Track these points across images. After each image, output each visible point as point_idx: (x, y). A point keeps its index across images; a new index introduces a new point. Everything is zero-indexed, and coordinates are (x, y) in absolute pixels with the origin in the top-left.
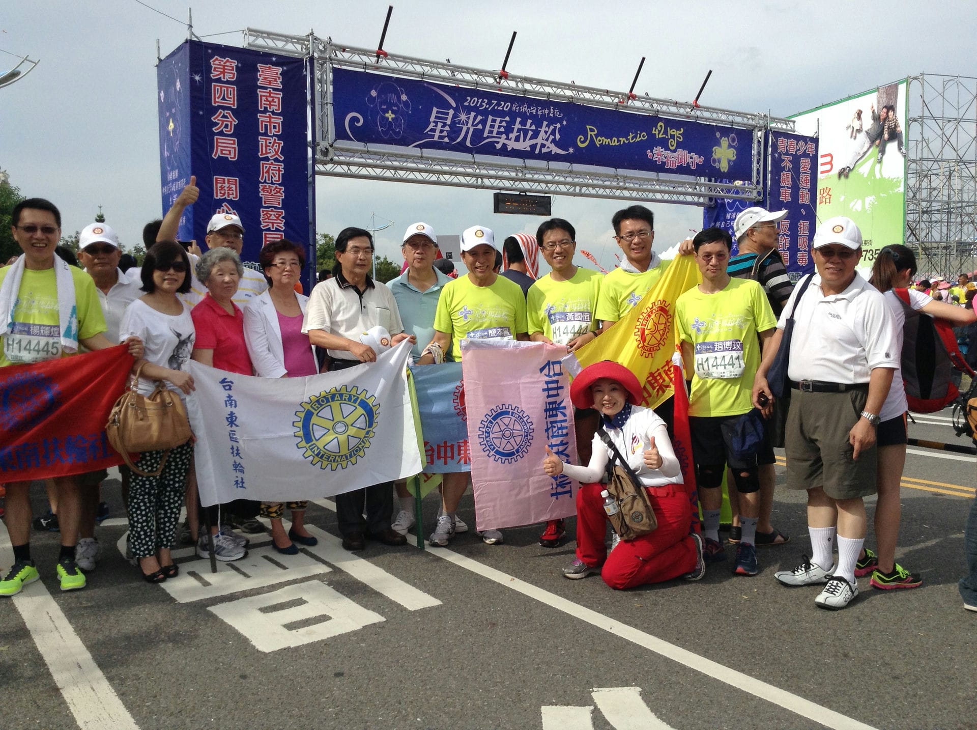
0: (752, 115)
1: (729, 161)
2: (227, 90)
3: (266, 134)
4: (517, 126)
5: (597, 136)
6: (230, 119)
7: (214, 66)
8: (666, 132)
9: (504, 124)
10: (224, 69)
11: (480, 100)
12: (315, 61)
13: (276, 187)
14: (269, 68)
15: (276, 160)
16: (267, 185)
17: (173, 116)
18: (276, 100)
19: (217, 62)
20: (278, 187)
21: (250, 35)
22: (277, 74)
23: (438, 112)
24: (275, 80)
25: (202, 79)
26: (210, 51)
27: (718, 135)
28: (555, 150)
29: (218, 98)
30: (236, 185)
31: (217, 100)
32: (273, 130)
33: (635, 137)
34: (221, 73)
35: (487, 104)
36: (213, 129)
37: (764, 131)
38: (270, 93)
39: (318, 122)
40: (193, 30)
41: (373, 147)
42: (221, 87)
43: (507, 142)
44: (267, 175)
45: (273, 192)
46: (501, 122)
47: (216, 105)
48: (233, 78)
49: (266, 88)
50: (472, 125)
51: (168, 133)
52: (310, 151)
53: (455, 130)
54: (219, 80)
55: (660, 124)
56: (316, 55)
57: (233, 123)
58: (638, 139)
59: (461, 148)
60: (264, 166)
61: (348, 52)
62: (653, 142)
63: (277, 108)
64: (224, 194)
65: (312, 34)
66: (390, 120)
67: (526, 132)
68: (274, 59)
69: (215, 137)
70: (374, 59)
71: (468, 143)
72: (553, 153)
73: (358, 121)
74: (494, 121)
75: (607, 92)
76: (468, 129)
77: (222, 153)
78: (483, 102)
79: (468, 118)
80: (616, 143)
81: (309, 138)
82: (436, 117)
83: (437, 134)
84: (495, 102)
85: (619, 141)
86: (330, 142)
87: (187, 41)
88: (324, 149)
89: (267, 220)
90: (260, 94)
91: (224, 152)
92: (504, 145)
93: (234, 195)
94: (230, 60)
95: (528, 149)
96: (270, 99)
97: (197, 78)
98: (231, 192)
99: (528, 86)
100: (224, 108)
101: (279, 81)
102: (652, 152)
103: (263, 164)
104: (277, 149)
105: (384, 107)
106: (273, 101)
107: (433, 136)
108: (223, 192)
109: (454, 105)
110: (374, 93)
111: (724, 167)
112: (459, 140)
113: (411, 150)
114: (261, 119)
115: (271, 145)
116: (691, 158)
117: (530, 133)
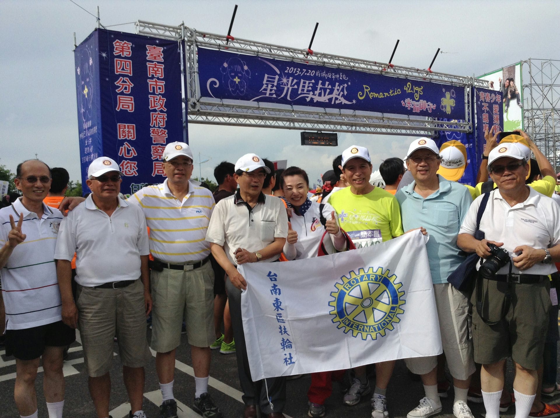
0: (463, 77)
1: (451, 107)
2: (126, 63)
3: (154, 93)
4: (320, 86)
5: (370, 92)
6: (128, 84)
7: (115, 47)
8: (412, 89)
9: (311, 85)
10: (123, 48)
11: (295, 69)
12: (186, 43)
13: (162, 130)
14: (155, 48)
15: (162, 111)
16: (156, 129)
17: (87, 84)
18: (160, 70)
19: (118, 44)
20: (163, 130)
21: (141, 26)
22: (160, 52)
23: (268, 77)
24: (159, 56)
25: (108, 56)
26: (112, 36)
27: (444, 90)
28: (344, 102)
29: (119, 69)
30: (133, 129)
31: (118, 71)
32: (159, 91)
33: (394, 92)
34: (121, 51)
35: (300, 72)
36: (117, 90)
37: (470, 87)
38: (155, 65)
39: (188, 85)
40: (101, 22)
41: (226, 101)
42: (121, 61)
43: (313, 97)
44: (155, 122)
45: (160, 134)
46: (309, 83)
47: (118, 74)
48: (129, 55)
49: (152, 62)
50: (291, 86)
51: (84, 96)
52: (183, 105)
53: (280, 90)
54: (119, 57)
55: (409, 83)
56: (186, 39)
57: (131, 86)
58: (396, 94)
59: (284, 101)
60: (153, 116)
61: (208, 37)
62: (405, 95)
63: (160, 75)
64: (125, 136)
65: (183, 24)
66: (237, 83)
67: (325, 90)
68: (157, 42)
69: (118, 96)
70: (225, 42)
71: (288, 98)
72: (343, 104)
73: (216, 84)
74: (304, 83)
75: (375, 63)
76: (288, 88)
77: (123, 107)
78: (297, 70)
79: (288, 81)
80: (382, 97)
81: (183, 96)
82: (267, 81)
83: (268, 92)
84: (305, 70)
85: (384, 95)
86: (197, 98)
87: (96, 30)
88: (192, 104)
89: (156, 154)
90: (148, 66)
91: (124, 106)
92: (312, 99)
93: (132, 136)
94: (127, 42)
95: (327, 101)
96: (156, 69)
97: (104, 55)
98: (130, 135)
99: (325, 60)
100: (124, 76)
101: (161, 57)
102: (404, 102)
103: (152, 114)
104: (162, 103)
105: (233, 74)
106: (158, 70)
107: (265, 94)
108: (124, 134)
109: (278, 72)
110: (226, 65)
111: (448, 111)
112: (282, 96)
113: (251, 103)
114: (150, 83)
115: (158, 101)
116: (429, 105)
117: (328, 91)
